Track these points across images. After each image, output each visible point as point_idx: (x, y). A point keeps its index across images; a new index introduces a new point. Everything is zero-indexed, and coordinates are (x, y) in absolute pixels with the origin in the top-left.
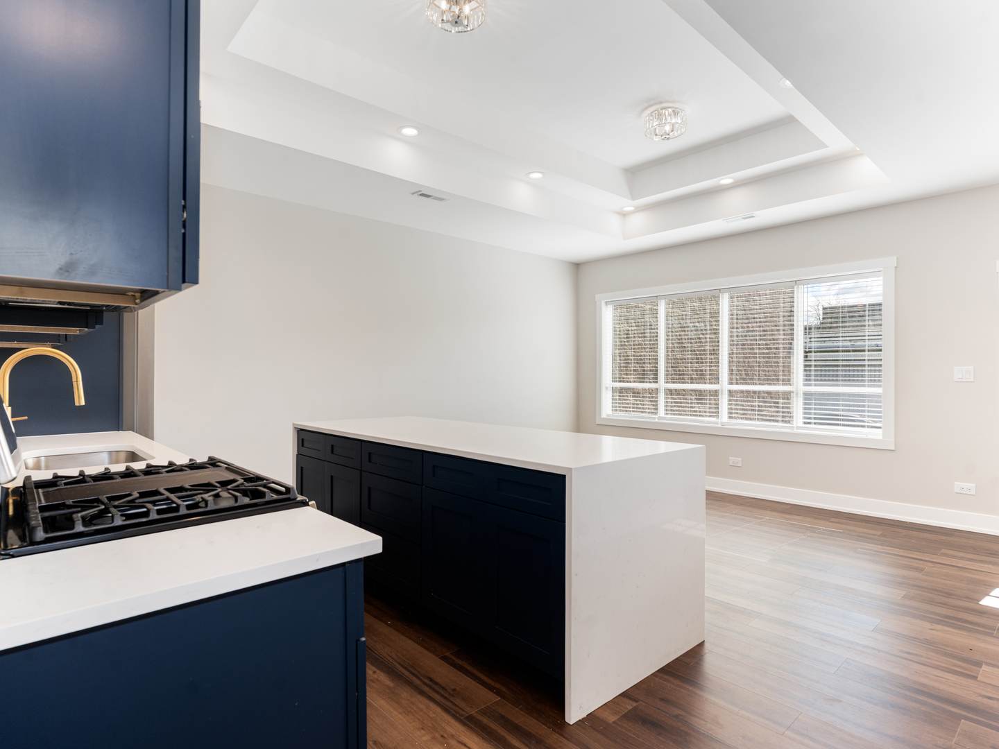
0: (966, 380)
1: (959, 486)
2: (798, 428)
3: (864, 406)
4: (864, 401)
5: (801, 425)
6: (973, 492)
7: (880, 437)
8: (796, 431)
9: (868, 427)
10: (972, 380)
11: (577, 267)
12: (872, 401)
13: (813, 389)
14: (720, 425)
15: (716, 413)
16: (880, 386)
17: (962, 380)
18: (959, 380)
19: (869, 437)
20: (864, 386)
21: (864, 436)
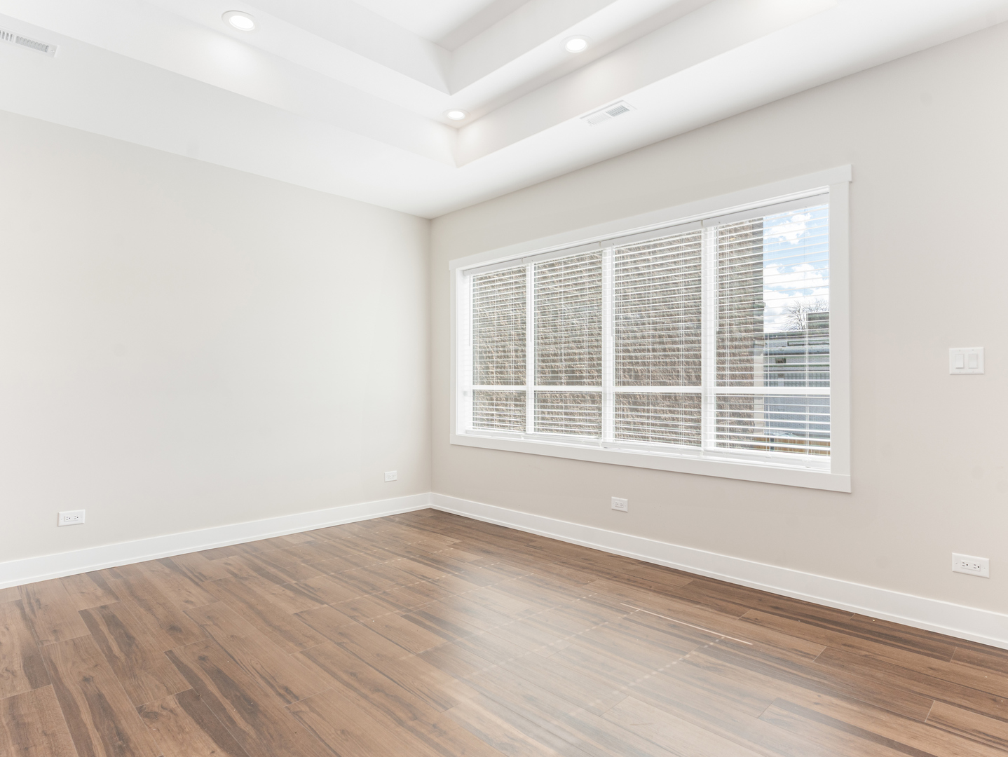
0: (970, 371)
1: (960, 559)
2: (707, 452)
3: (803, 418)
4: (803, 409)
5: (713, 448)
6: (985, 572)
7: (827, 470)
8: (703, 458)
9: (810, 451)
10: (982, 371)
11: (429, 223)
12: (817, 410)
13: (728, 390)
14: (601, 448)
15: (598, 430)
16: (827, 384)
17: (962, 371)
18: (958, 371)
19: (813, 469)
20: (802, 384)
21: (802, 468)
